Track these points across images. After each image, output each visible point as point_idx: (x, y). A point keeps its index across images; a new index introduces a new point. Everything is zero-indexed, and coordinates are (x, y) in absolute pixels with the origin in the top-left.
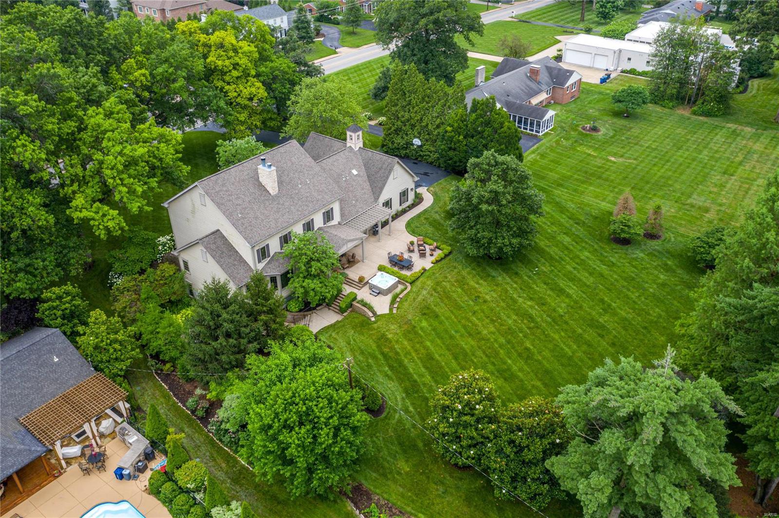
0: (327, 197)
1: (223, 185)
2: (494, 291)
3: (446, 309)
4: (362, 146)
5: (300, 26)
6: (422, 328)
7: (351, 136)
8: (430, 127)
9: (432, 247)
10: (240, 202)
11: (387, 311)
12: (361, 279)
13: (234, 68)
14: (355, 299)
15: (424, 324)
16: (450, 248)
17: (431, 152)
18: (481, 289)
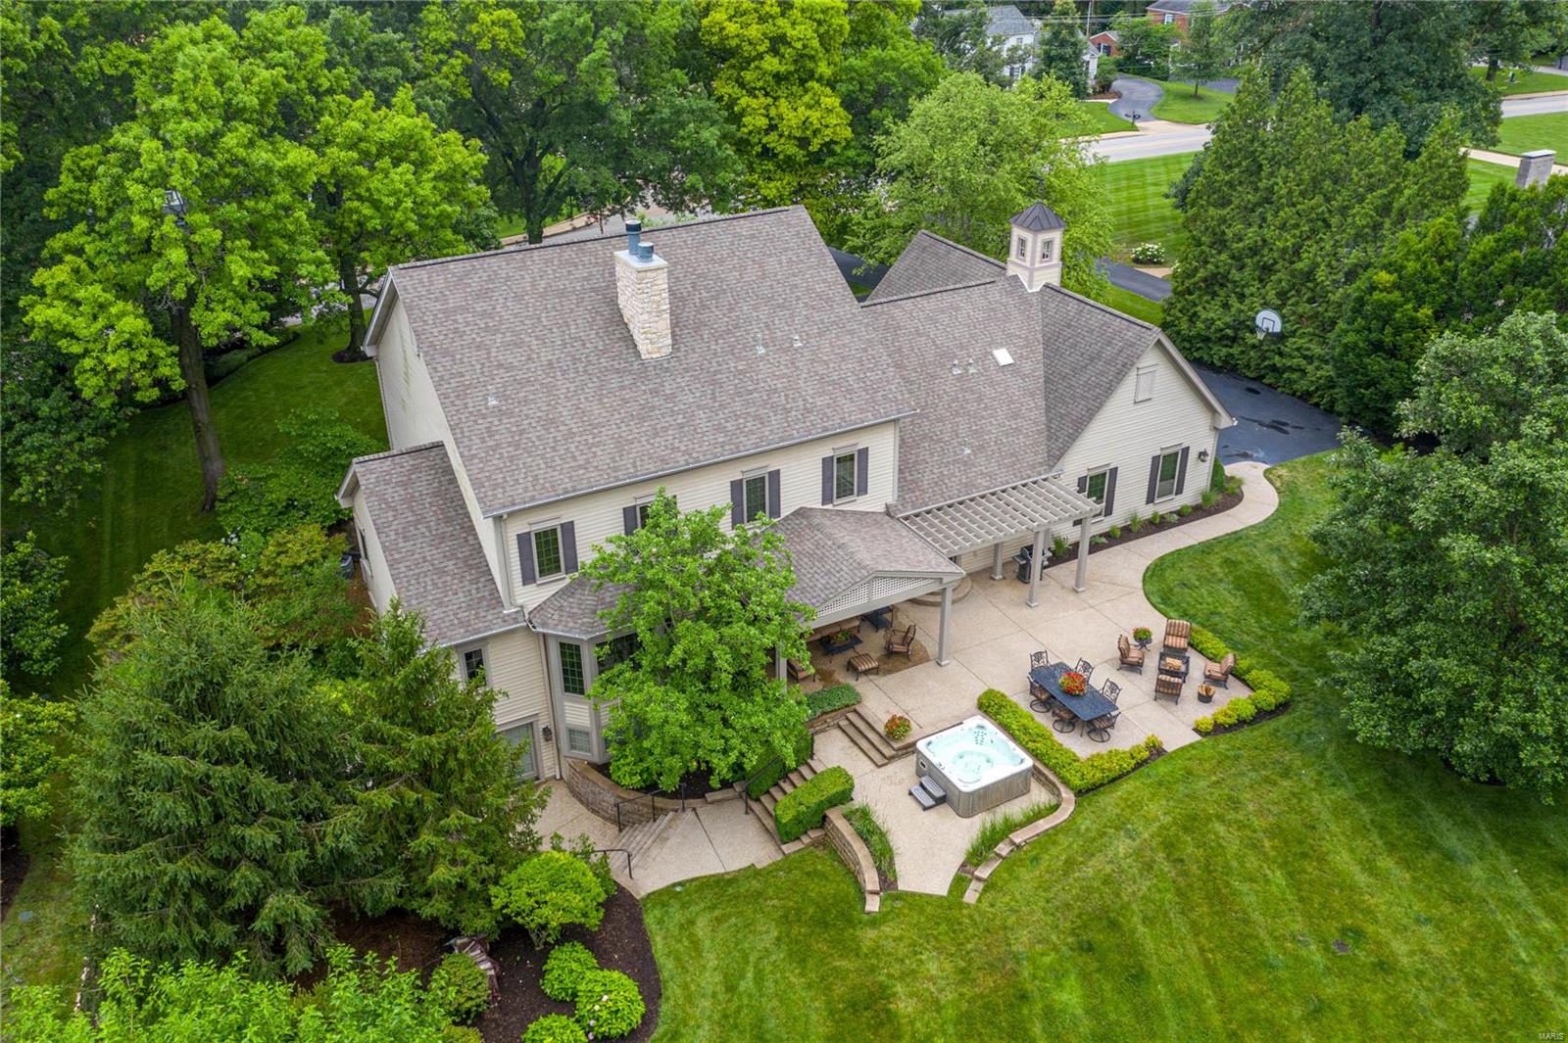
0: (848, 406)
1: (483, 294)
2: (1440, 924)
3: (1193, 951)
4: (1056, 282)
5: (1053, 53)
6: (1050, 1014)
7: (1022, 242)
8: (1321, 274)
9: (1216, 669)
10: (513, 358)
11: (938, 885)
12: (897, 729)
13: (774, 51)
14: (845, 797)
15: (1070, 997)
16: (1285, 688)
17: (1309, 359)
18: (1378, 901)
